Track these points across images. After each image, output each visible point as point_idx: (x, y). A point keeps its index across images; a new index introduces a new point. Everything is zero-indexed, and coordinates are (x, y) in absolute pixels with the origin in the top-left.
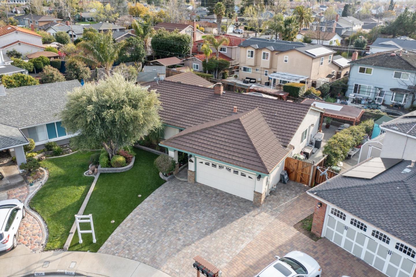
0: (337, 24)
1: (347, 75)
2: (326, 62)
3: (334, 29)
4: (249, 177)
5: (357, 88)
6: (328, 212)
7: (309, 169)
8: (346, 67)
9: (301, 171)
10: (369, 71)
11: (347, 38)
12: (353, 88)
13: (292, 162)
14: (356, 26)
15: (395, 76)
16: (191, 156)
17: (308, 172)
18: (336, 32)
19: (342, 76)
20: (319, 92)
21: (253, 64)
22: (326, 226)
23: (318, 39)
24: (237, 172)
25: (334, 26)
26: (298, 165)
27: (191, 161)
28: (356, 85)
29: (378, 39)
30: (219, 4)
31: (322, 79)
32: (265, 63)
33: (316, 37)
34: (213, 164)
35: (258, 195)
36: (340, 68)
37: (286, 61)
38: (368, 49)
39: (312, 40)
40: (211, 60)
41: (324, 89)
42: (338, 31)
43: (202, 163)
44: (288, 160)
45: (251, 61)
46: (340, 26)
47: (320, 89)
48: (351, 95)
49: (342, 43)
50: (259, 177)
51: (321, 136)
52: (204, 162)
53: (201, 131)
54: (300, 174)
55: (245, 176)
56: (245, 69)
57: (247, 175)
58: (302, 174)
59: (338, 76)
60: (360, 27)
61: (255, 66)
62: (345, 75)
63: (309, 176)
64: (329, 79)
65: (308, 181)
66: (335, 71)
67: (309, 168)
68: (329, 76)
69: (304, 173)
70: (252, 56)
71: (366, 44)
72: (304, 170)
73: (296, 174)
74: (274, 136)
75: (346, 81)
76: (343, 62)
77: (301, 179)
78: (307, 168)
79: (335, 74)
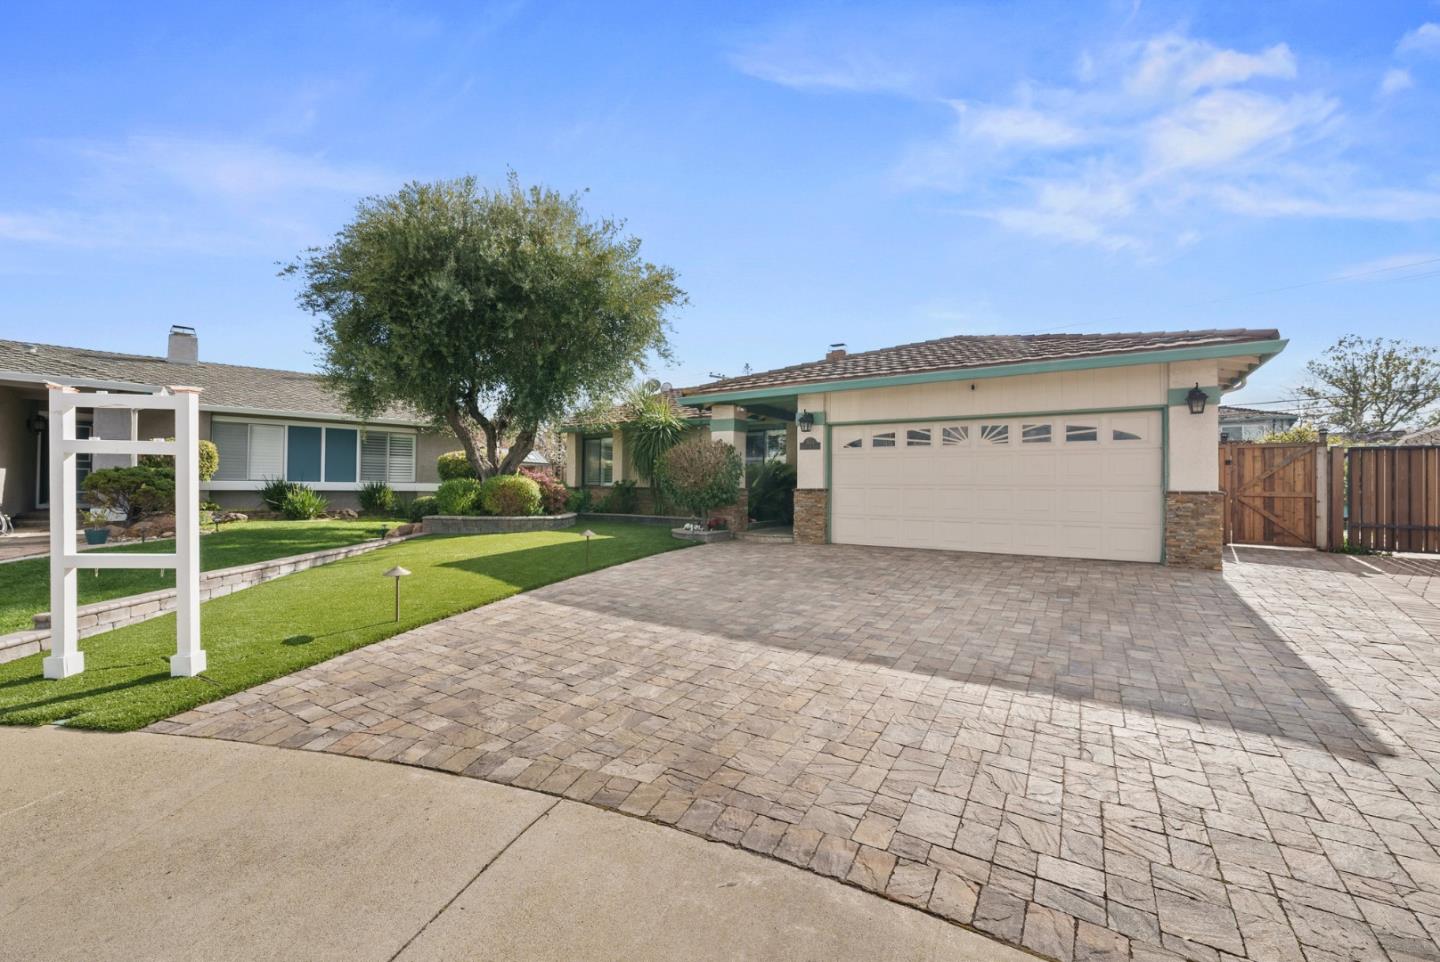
4: (1119, 436)
7: (1300, 470)
9: (1258, 490)
16: (811, 422)
17: (1299, 487)
24: (1047, 429)
26: (1241, 466)
27: (811, 445)
34: (912, 435)
43: (856, 444)
54: (1258, 503)
55: (1093, 437)
58: (1269, 503)
63: (1310, 504)
65: (1311, 526)
67: (1299, 466)
69: (1278, 492)
72: (1277, 483)
77: (1268, 523)
78: (1289, 470)
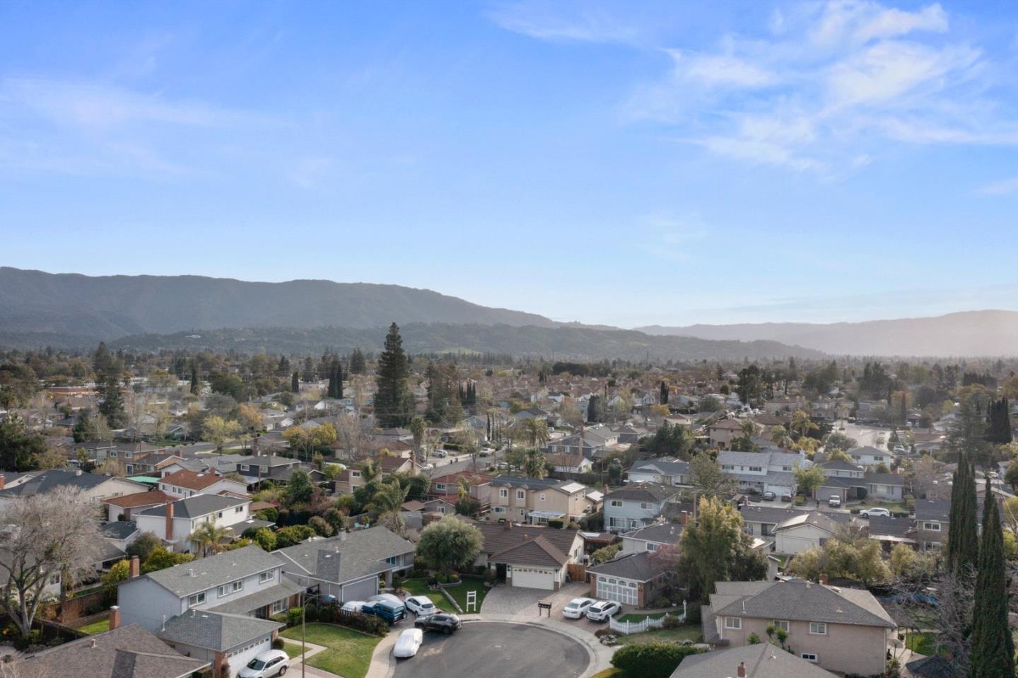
0: (584, 442)
1: (602, 509)
2: (580, 497)
3: (581, 449)
4: (550, 573)
5: (612, 521)
6: (598, 578)
8: (600, 502)
9: (578, 574)
10: (620, 504)
11: (599, 461)
12: (609, 521)
13: (572, 568)
14: (610, 441)
15: (642, 507)
16: (509, 567)
18: (584, 454)
19: (598, 511)
20: (579, 526)
21: (507, 503)
22: (598, 590)
23: (563, 466)
24: (542, 571)
25: (581, 446)
26: (575, 570)
27: (509, 570)
28: (611, 519)
29: (637, 462)
30: (417, 419)
31: (580, 515)
32: (521, 502)
33: (561, 464)
34: (524, 570)
35: (556, 584)
36: (594, 502)
37: (543, 499)
38: (625, 477)
39: (555, 467)
40: (463, 501)
41: (583, 523)
42: (587, 453)
43: (516, 570)
44: (569, 566)
45: (504, 500)
46: (589, 446)
47: (579, 523)
48: (608, 528)
49: (593, 467)
50: (557, 571)
51: (588, 556)
52: (518, 569)
53: (512, 550)
56: (497, 510)
57: (548, 572)
59: (594, 510)
60: (615, 441)
61: (509, 506)
62: (600, 509)
64: (585, 514)
66: (590, 506)
68: (585, 511)
70: (505, 495)
71: (622, 471)
73: (576, 575)
74: (558, 551)
75: (602, 514)
76: (596, 495)
79: (590, 509)
